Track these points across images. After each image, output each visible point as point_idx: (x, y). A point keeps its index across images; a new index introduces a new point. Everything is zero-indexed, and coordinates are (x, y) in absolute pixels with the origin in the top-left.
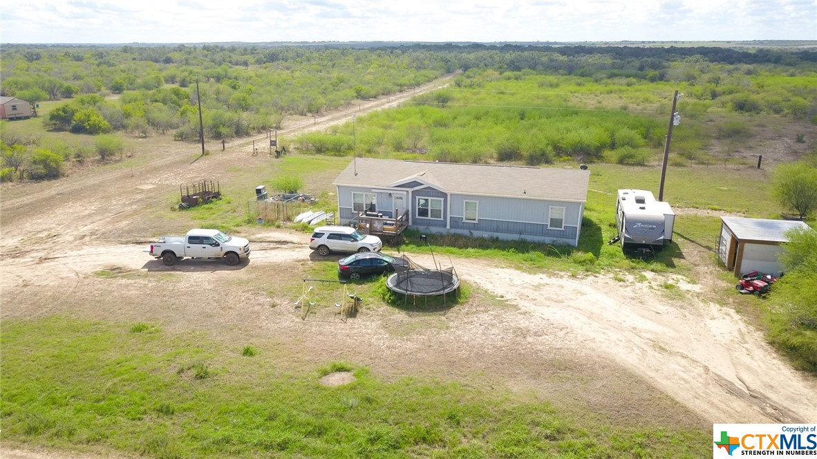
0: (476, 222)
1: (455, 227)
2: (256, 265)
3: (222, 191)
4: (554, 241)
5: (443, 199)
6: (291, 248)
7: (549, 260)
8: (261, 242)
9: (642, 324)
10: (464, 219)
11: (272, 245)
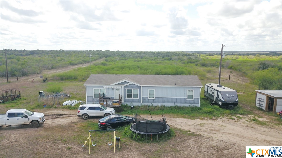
0: (154, 99)
2: (49, 127)
3: (21, 95)
4: (189, 105)
5: (138, 89)
6: (66, 117)
8: (48, 115)
10: (149, 98)
11: (55, 117)
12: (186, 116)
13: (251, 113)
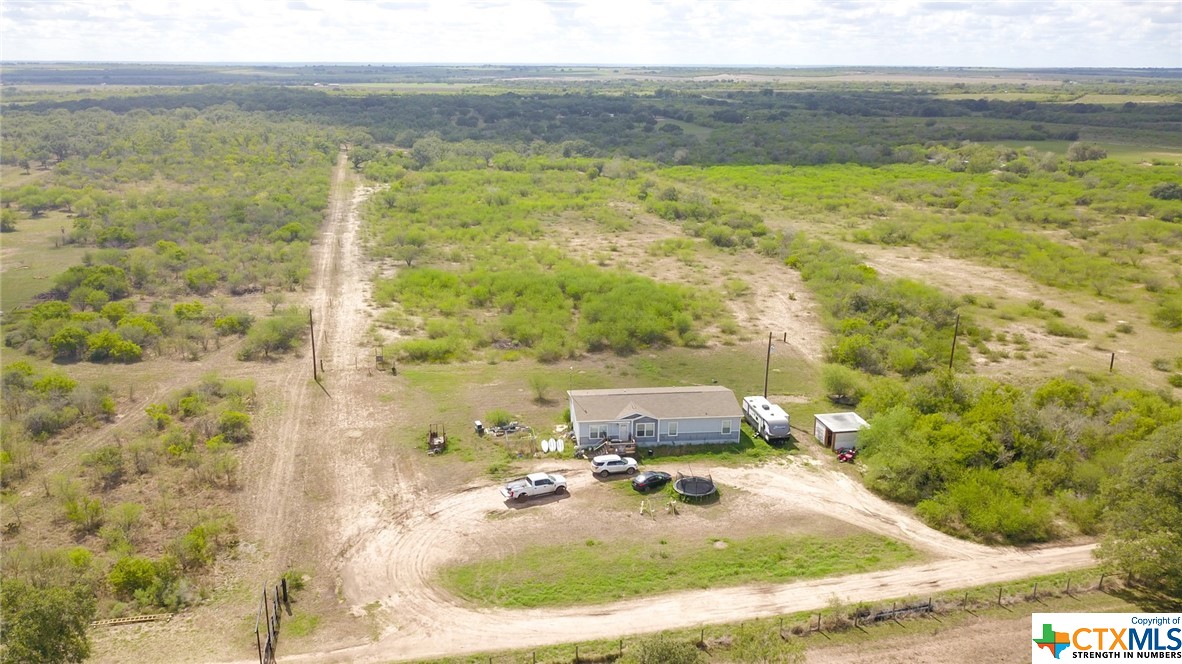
0: (677, 435)
1: (664, 440)
4: (725, 442)
5: (655, 424)
7: (734, 457)
9: (813, 490)
10: (669, 434)
12: (725, 462)
13: (806, 451)
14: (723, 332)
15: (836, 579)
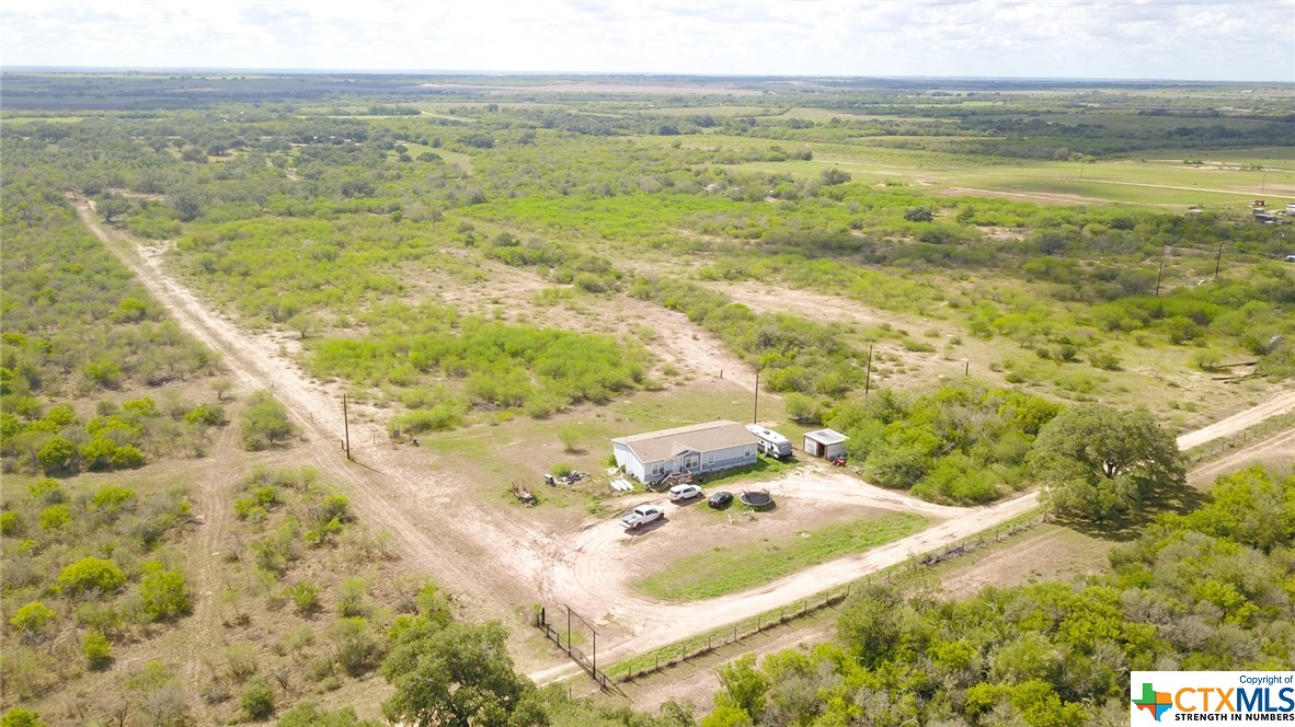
0: (713, 463)
1: (705, 468)
4: (747, 463)
5: (698, 456)
7: (761, 474)
9: (833, 489)
10: (708, 463)
12: (758, 478)
13: (807, 463)
14: (666, 374)
15: (894, 544)
